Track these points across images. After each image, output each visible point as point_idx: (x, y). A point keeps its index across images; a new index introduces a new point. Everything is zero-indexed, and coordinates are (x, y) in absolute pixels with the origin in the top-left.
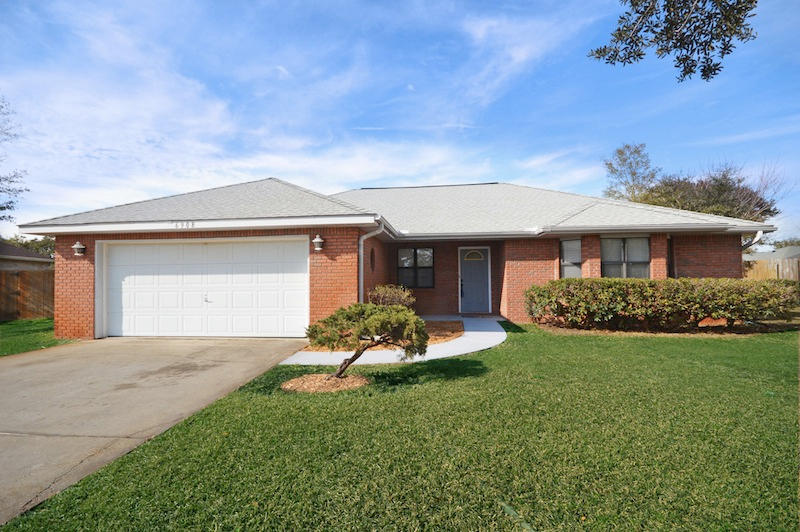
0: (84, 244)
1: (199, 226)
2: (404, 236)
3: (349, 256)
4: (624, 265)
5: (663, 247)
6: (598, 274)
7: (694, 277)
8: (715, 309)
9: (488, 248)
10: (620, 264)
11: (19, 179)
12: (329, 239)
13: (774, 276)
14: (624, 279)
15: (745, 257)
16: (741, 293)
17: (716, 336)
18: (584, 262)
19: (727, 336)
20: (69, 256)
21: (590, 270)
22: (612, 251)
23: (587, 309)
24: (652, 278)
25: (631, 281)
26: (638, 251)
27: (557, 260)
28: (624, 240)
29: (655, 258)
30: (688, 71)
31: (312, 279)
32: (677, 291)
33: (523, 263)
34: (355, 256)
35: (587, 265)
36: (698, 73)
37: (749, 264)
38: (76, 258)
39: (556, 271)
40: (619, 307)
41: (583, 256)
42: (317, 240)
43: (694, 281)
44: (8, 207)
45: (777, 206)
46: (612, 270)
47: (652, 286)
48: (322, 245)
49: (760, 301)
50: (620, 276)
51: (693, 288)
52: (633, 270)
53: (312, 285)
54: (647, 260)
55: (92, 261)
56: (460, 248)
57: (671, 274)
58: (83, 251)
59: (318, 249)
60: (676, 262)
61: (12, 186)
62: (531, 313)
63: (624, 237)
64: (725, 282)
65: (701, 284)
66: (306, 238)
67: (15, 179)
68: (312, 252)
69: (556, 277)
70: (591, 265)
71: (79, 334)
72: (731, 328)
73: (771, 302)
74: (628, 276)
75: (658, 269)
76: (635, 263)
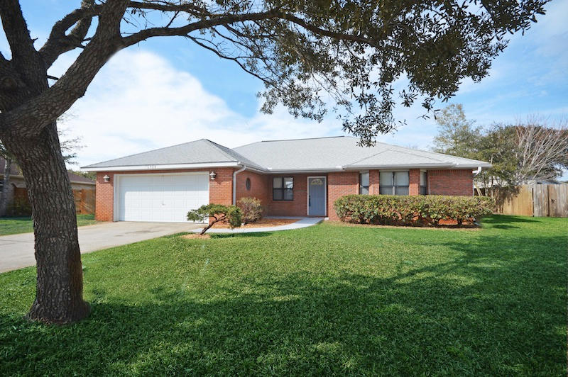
0: (108, 176)
1: (158, 167)
2: (269, 171)
3: (228, 182)
4: (394, 188)
6: (377, 193)
9: (325, 177)
10: (391, 187)
12: (218, 174)
14: (394, 195)
18: (370, 186)
19: (458, 230)
20: (102, 182)
21: (373, 191)
22: (387, 179)
24: (410, 195)
25: (398, 197)
26: (402, 179)
27: (358, 185)
28: (394, 173)
29: (412, 183)
31: (210, 194)
33: (338, 186)
34: (231, 182)
35: (371, 188)
38: (105, 183)
39: (357, 191)
41: (370, 182)
42: (212, 174)
46: (387, 190)
48: (215, 177)
50: (392, 194)
52: (400, 190)
53: (210, 197)
54: (407, 185)
55: (112, 185)
56: (308, 178)
57: (420, 193)
58: (109, 179)
59: (213, 179)
60: (429, 186)
61: (77, 145)
62: (338, 215)
63: (394, 171)
66: (208, 173)
69: (357, 194)
70: (374, 187)
71: (106, 220)
72: (460, 226)
74: (396, 194)
75: (414, 190)
76: (400, 187)
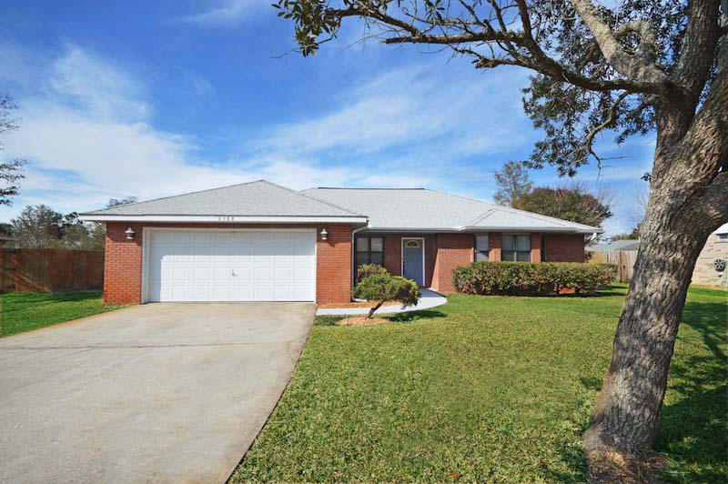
0: (134, 230)
1: (237, 219)
3: (345, 244)
4: (515, 253)
5: (538, 241)
6: (499, 259)
7: (556, 261)
8: (569, 282)
9: (423, 239)
10: (512, 252)
11: (19, 167)
12: (331, 233)
13: (605, 262)
14: (515, 262)
15: (587, 249)
16: (583, 272)
17: (569, 298)
18: (490, 250)
19: (576, 299)
20: (121, 239)
21: (495, 256)
22: (508, 243)
23: (495, 282)
24: (532, 262)
25: (521, 263)
26: (523, 244)
27: (472, 249)
28: (515, 237)
29: (534, 249)
30: (563, 174)
31: (318, 259)
32: (547, 270)
33: (450, 250)
34: (349, 244)
35: (492, 253)
36: (567, 174)
37: (590, 255)
38: (129, 241)
39: (472, 257)
40: (514, 280)
41: (489, 246)
42: (324, 232)
43: (557, 264)
44: (11, 193)
45: (611, 210)
46: (508, 256)
47: (533, 267)
48: (328, 236)
49: (593, 277)
50: (513, 260)
51: (556, 268)
52: (521, 256)
53: (318, 264)
55: (140, 244)
56: (403, 239)
57: (543, 260)
58: (133, 235)
59: (324, 239)
60: (545, 251)
62: (457, 286)
63: (515, 234)
64: (574, 265)
65: (561, 266)
66: (315, 230)
67: (16, 167)
68: (319, 240)
69: (472, 261)
70: (495, 253)
71: (127, 300)
72: (577, 294)
73: (600, 278)
74: (518, 261)
75: (535, 256)
76: (522, 252)
